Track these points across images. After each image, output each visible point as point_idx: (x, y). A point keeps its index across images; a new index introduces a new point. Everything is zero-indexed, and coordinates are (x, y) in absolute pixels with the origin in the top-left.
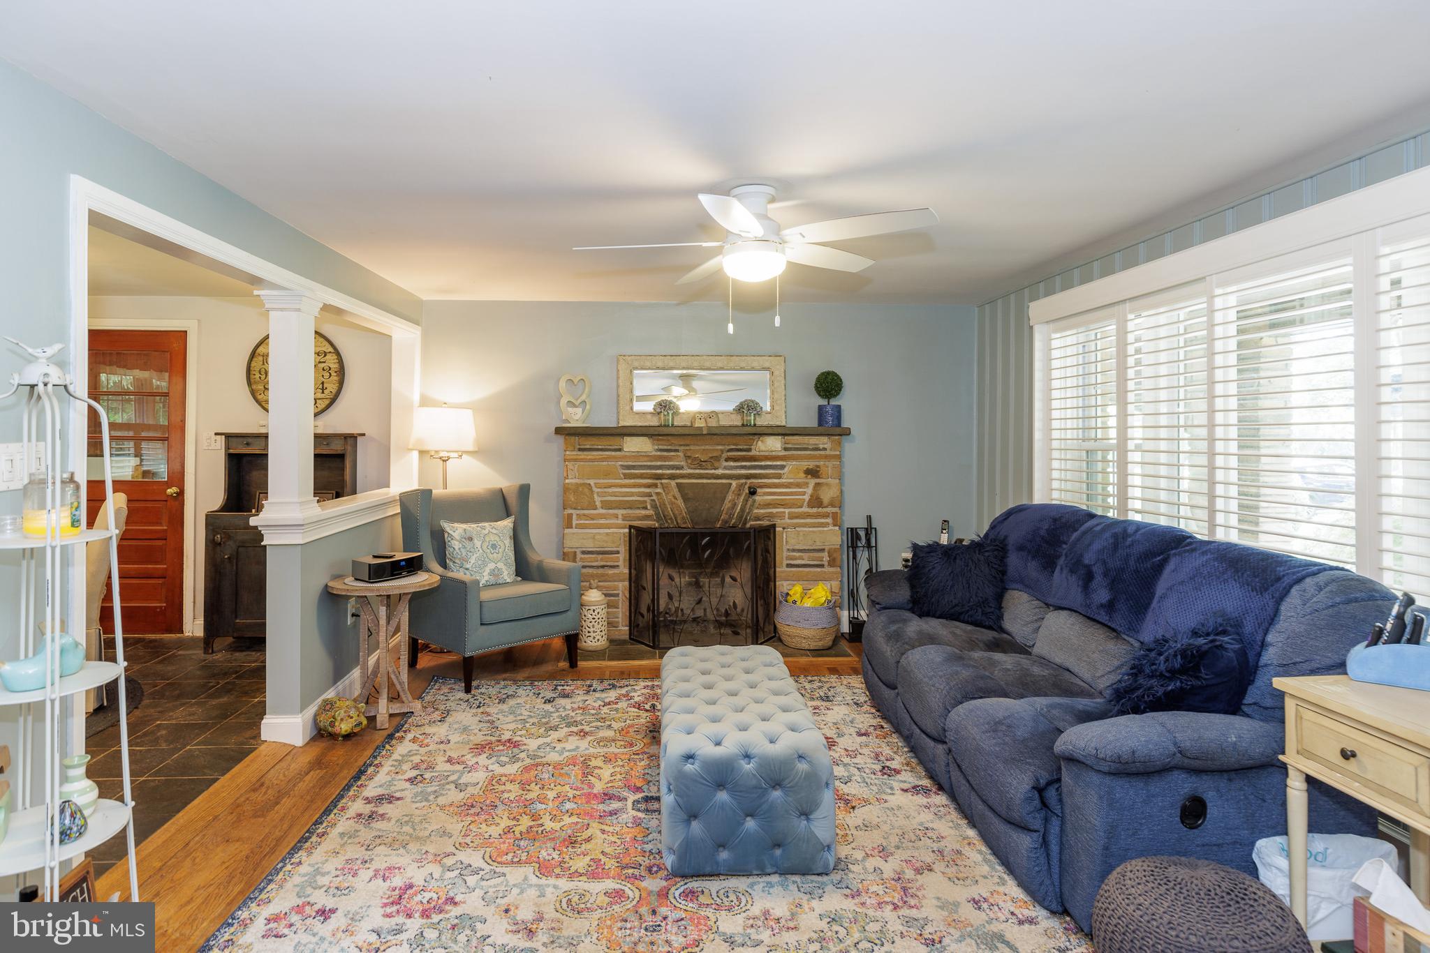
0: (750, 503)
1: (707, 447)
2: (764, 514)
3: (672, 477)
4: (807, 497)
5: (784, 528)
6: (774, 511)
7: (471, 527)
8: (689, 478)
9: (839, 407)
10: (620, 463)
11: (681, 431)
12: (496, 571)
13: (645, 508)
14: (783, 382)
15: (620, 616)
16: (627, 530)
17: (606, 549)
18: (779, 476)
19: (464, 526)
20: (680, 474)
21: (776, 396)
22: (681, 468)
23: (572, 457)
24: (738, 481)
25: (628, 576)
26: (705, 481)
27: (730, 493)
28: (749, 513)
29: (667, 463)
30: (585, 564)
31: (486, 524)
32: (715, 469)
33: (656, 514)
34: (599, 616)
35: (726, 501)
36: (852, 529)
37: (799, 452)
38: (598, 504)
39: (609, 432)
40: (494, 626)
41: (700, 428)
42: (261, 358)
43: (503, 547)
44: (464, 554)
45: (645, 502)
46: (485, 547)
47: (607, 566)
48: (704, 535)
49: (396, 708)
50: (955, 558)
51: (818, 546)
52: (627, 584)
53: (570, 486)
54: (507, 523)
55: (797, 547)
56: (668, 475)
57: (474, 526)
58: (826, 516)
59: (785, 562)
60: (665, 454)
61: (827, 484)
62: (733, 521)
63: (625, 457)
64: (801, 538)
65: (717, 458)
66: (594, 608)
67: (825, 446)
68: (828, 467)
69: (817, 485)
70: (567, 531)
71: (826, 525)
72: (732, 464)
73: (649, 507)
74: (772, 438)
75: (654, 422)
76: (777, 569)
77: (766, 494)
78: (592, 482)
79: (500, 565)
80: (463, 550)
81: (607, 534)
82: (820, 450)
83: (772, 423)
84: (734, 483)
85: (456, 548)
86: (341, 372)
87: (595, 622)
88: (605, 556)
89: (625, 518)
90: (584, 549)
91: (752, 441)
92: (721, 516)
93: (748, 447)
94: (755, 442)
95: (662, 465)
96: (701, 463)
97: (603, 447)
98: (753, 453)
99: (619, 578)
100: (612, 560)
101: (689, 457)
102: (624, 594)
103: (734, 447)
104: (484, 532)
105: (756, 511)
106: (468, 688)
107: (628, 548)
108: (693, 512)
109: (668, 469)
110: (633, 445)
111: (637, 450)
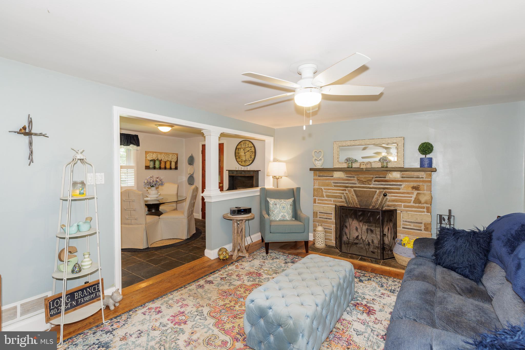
0: (385, 199)
1: (366, 176)
3: (352, 187)
4: (413, 199)
5: (401, 212)
6: (396, 203)
7: (277, 201)
8: (359, 188)
9: (431, 159)
10: (333, 181)
11: (354, 169)
12: (284, 216)
13: (342, 198)
14: (403, 148)
15: (333, 237)
16: (335, 206)
17: (328, 212)
18: (399, 189)
19: (274, 200)
21: (399, 154)
22: (356, 184)
23: (316, 179)
24: (379, 190)
25: (335, 223)
26: (365, 189)
27: (376, 195)
28: (384, 204)
29: (350, 182)
30: (320, 217)
31: (283, 200)
32: (369, 185)
33: (345, 201)
35: (374, 198)
36: (440, 215)
37: (409, 179)
38: (325, 196)
39: (331, 169)
40: (275, 234)
41: (362, 168)
42: (238, 149)
43: (287, 208)
45: (341, 196)
46: (280, 208)
47: (328, 218)
48: (359, 211)
51: (419, 221)
52: (335, 225)
53: (315, 189)
54: (291, 200)
55: (408, 220)
56: (350, 186)
58: (424, 208)
59: (402, 226)
60: (349, 178)
61: (423, 194)
62: (377, 206)
63: (334, 179)
64: (410, 217)
65: (371, 181)
66: (319, 233)
67: (423, 176)
68: (424, 186)
69: (418, 194)
70: (315, 204)
71: (424, 212)
72: (377, 183)
73: (343, 198)
74: (396, 172)
75: (345, 166)
76: (398, 229)
77: (392, 196)
78: (323, 188)
79: (285, 214)
80: (273, 208)
81: (328, 207)
82: (420, 178)
83: (396, 166)
84: (378, 191)
85: (271, 207)
86: (255, 152)
87: (319, 238)
88: (327, 214)
89: (334, 201)
90: (320, 211)
91: (386, 174)
92: (372, 204)
93: (384, 176)
94: (388, 174)
95: (348, 183)
96: (363, 182)
97: (327, 175)
98: (387, 179)
99: (331, 223)
100: (330, 216)
101: (359, 180)
102: (334, 229)
103: (378, 176)
104: (281, 202)
105: (388, 203)
106: (267, 253)
107: (335, 213)
108: (360, 201)
109: (350, 184)
110: (337, 175)
111: (338, 177)
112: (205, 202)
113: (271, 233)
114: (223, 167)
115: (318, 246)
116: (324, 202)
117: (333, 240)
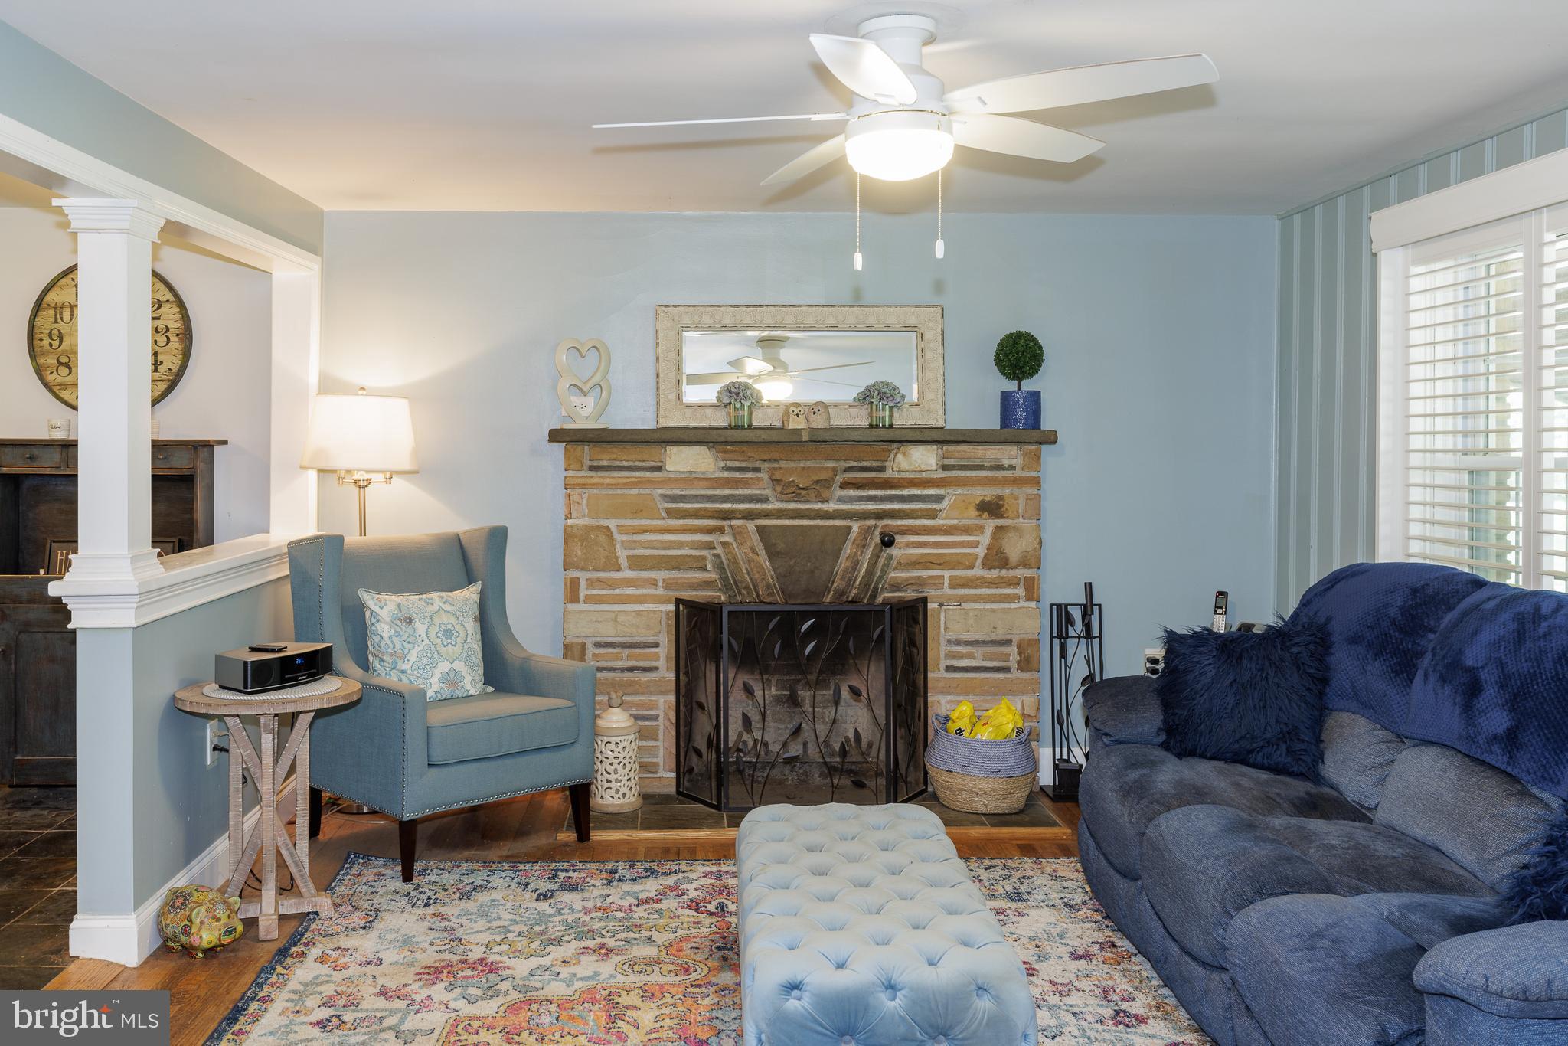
0: (882, 560)
1: (809, 464)
2: (907, 579)
3: (749, 515)
4: (981, 551)
5: (941, 605)
6: (925, 574)
7: (411, 601)
8: (779, 518)
9: (1036, 396)
10: (660, 491)
11: (764, 436)
12: (452, 675)
13: (704, 569)
14: (940, 350)
15: (661, 753)
16: (672, 607)
17: (636, 639)
18: (933, 515)
19: (397, 599)
20: (763, 510)
21: (928, 375)
22: (766, 499)
23: (579, 481)
24: (863, 523)
25: (673, 685)
26: (805, 522)
27: (849, 543)
28: (881, 578)
29: (740, 492)
30: (599, 664)
31: (435, 596)
32: (823, 502)
33: (721, 579)
34: (625, 754)
35: (843, 558)
36: (1059, 606)
37: (968, 473)
38: (623, 562)
39: (654, 436)
40: (453, 769)
41: (797, 432)
42: (52, 312)
43: (463, 634)
44: (398, 646)
45: (703, 558)
46: (433, 635)
47: (638, 669)
48: (805, 616)
49: (290, 906)
50: (1241, 657)
51: (1001, 634)
52: (672, 698)
53: (574, 530)
54: (469, 595)
55: (964, 637)
56: (741, 512)
57: (414, 598)
58: (1014, 583)
59: (944, 663)
60: (737, 475)
61: (1016, 528)
62: (854, 592)
63: (667, 482)
64: (971, 621)
65: (827, 483)
66: (618, 739)
67: (1013, 462)
68: (1016, 498)
69: (999, 529)
70: (571, 607)
71: (1015, 598)
72: (852, 493)
73: (709, 567)
74: (922, 448)
75: (719, 420)
76: (930, 675)
77: (909, 545)
78: (612, 524)
79: (459, 666)
80: (395, 639)
81: (638, 613)
82: (1004, 469)
83: (920, 422)
84: (856, 526)
85: (385, 635)
86: (186, 334)
87: (619, 764)
88: (633, 650)
89: (668, 585)
90: (599, 639)
91: (887, 454)
92: (833, 582)
93: (879, 464)
94: (892, 455)
95: (733, 495)
96: (798, 491)
97: (631, 464)
98: (888, 474)
99: (658, 688)
100: (646, 657)
101: (778, 481)
102: (666, 715)
103: (855, 464)
104: (430, 608)
105: (893, 574)
106: (409, 874)
107: (673, 637)
108: (785, 576)
109: (743, 502)
110: (682, 460)
111: (688, 469)
113: (433, 770)
115: (616, 801)
116: (617, 592)
117: (661, 769)
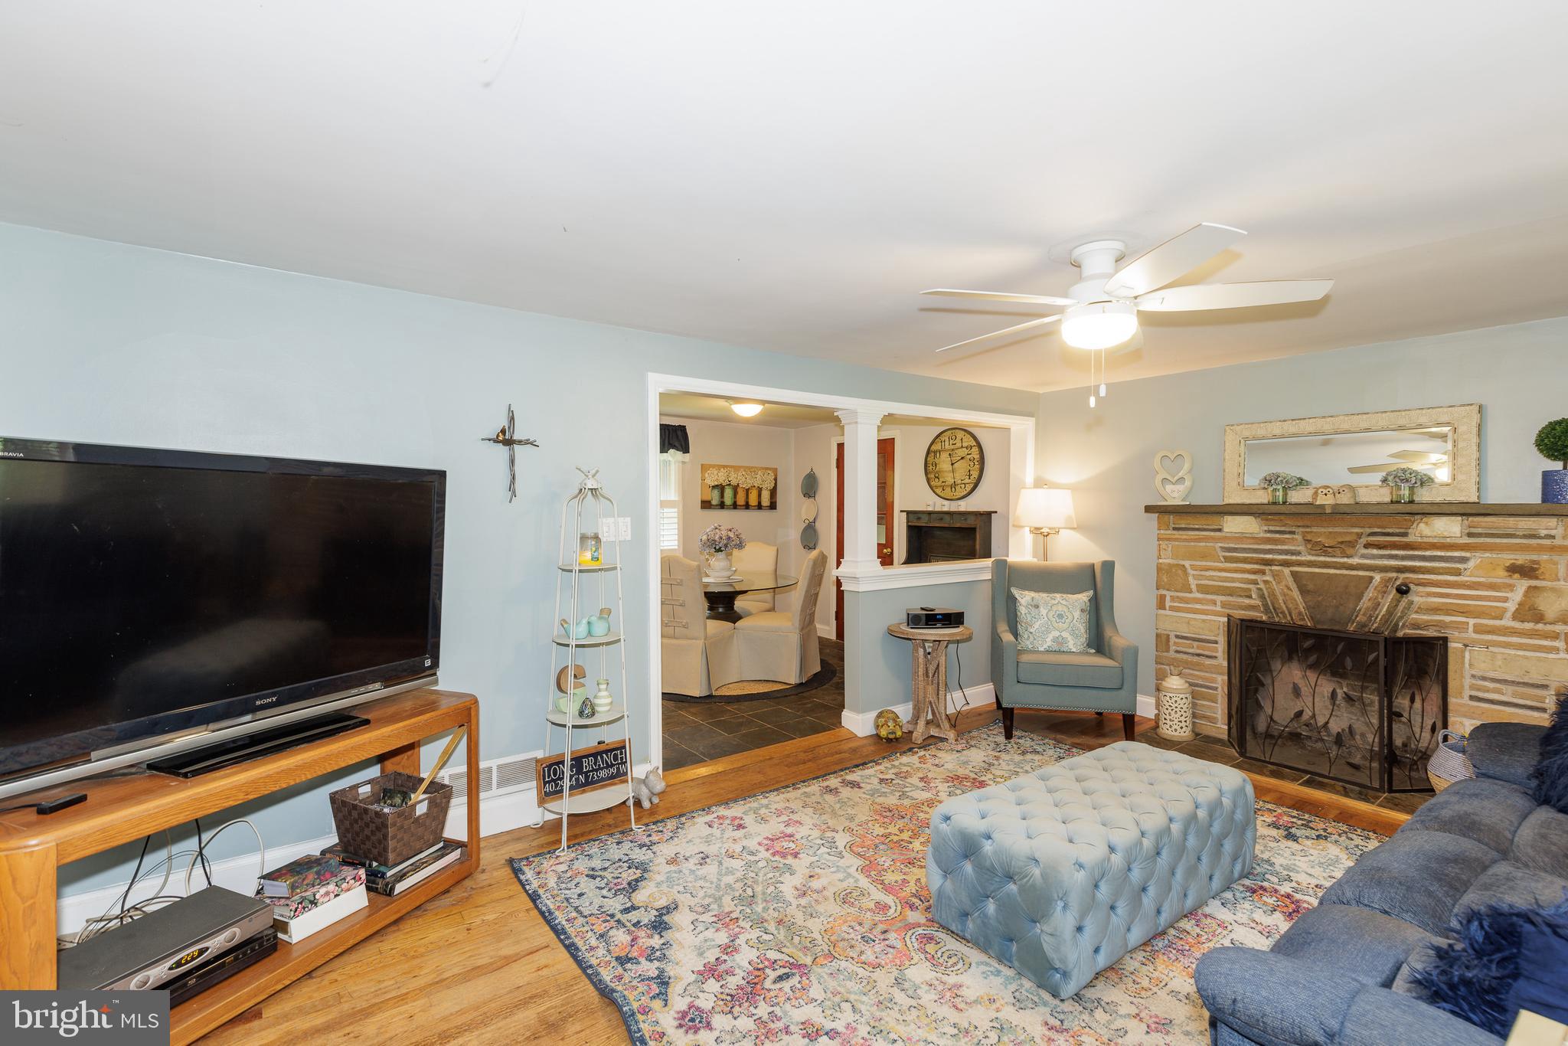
0: (1403, 604)
1: (1336, 530)
2: (1428, 621)
3: (1286, 564)
4: (1511, 606)
5: (1466, 646)
6: (1448, 619)
7: (1041, 597)
8: (1309, 566)
10: (1220, 545)
11: (1294, 509)
12: (1060, 639)
13: (1250, 597)
14: (1475, 440)
15: (1220, 712)
16: (1226, 619)
17: (1204, 637)
18: (1458, 572)
19: (1033, 594)
20: (1297, 561)
21: (1460, 461)
22: (1299, 553)
23: (1165, 536)
24: (1383, 575)
25: (1226, 671)
26: (1317, 570)
27: (1371, 588)
28: (1401, 618)
29: (1279, 547)
30: (1178, 649)
31: (1058, 596)
32: (1348, 557)
33: (1263, 605)
34: (1176, 705)
35: (1365, 599)
37: (1498, 540)
38: (1193, 587)
39: (1213, 509)
40: (1032, 687)
41: (1322, 506)
42: (933, 454)
43: (1070, 617)
44: (1029, 619)
45: (1250, 590)
46: (1050, 616)
47: (1203, 655)
48: (1307, 636)
51: (1535, 678)
52: (1226, 678)
53: (1163, 566)
54: (1084, 597)
55: (1492, 675)
56: (1279, 561)
57: (1044, 595)
58: (1555, 637)
59: (1467, 693)
60: (1277, 536)
61: (1554, 590)
62: (1375, 625)
63: (1225, 539)
64: (1499, 663)
65: (1352, 544)
66: (1171, 695)
67: (1553, 532)
68: (1556, 563)
69: (1533, 589)
70: (1161, 612)
71: (1555, 649)
72: (1375, 552)
73: (1254, 596)
74: (1445, 519)
75: (1262, 497)
77: (1429, 594)
78: (1187, 564)
79: (1065, 634)
80: (1028, 616)
81: (1204, 621)
82: (1540, 538)
83: (1449, 499)
84: (1378, 577)
85: (1023, 613)
86: (982, 461)
87: (1172, 710)
88: (1201, 643)
89: (1224, 605)
90: (1178, 634)
91: (1410, 524)
92: (1357, 616)
93: (1402, 531)
94: (1415, 525)
95: (1273, 549)
96: (1325, 549)
97: (1201, 527)
98: (1410, 539)
99: (1215, 669)
100: (1209, 649)
101: (1309, 541)
102: (1223, 688)
103: (1379, 530)
104: (1053, 602)
105: (1414, 616)
106: (1009, 736)
107: (1226, 639)
108: (1314, 608)
109: (1281, 554)
110: (1234, 525)
111: (1240, 531)
112: (843, 591)
113: (1018, 684)
114: (893, 502)
115: (1169, 732)
116: (1189, 606)
117: (1220, 722)
